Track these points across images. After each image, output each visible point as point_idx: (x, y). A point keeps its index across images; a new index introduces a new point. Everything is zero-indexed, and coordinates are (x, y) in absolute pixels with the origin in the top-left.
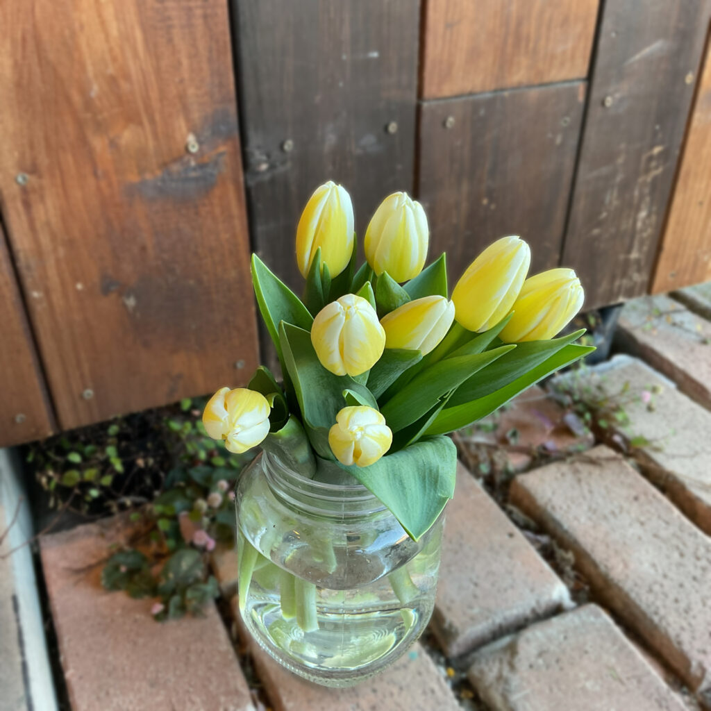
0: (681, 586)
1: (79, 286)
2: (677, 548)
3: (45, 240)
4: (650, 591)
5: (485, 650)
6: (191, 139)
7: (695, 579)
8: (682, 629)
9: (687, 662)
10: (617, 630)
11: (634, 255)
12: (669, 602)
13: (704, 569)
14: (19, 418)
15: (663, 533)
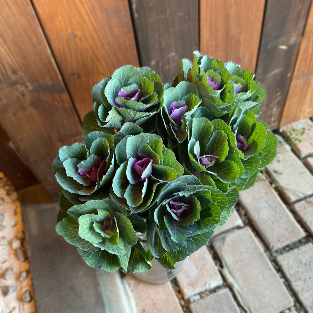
0: (273, 223)
2: (275, 210)
4: (264, 224)
5: (218, 238)
7: (278, 220)
8: (270, 235)
9: (269, 244)
10: (252, 235)
11: (273, 119)
12: (269, 228)
13: (281, 218)
15: (272, 205)
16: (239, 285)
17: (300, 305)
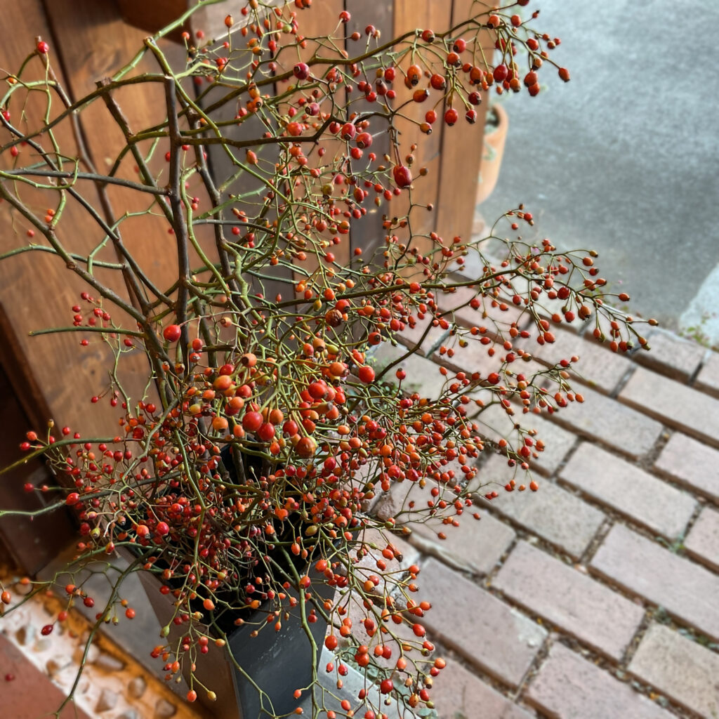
17: (522, 531)
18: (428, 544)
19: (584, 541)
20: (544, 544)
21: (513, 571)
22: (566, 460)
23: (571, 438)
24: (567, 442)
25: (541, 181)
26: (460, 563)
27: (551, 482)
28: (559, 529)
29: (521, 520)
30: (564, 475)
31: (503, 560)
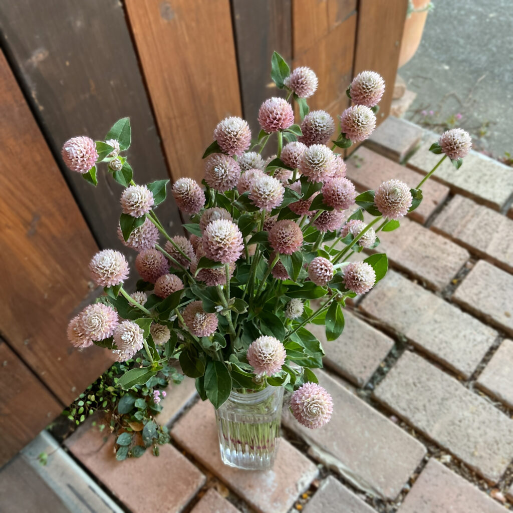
0: (346, 344)
1: (59, 359)
3: (41, 354)
6: (90, 283)
8: (351, 365)
9: (355, 379)
12: (343, 355)
14: (49, 415)
16: (343, 462)
17: (434, 447)
18: (329, 460)
19: (503, 463)
20: (457, 464)
21: (422, 497)
22: (485, 361)
23: (490, 335)
24: (487, 341)
25: (462, 41)
26: (362, 485)
27: (468, 387)
28: (475, 447)
29: (433, 435)
30: (482, 380)
31: (411, 482)
